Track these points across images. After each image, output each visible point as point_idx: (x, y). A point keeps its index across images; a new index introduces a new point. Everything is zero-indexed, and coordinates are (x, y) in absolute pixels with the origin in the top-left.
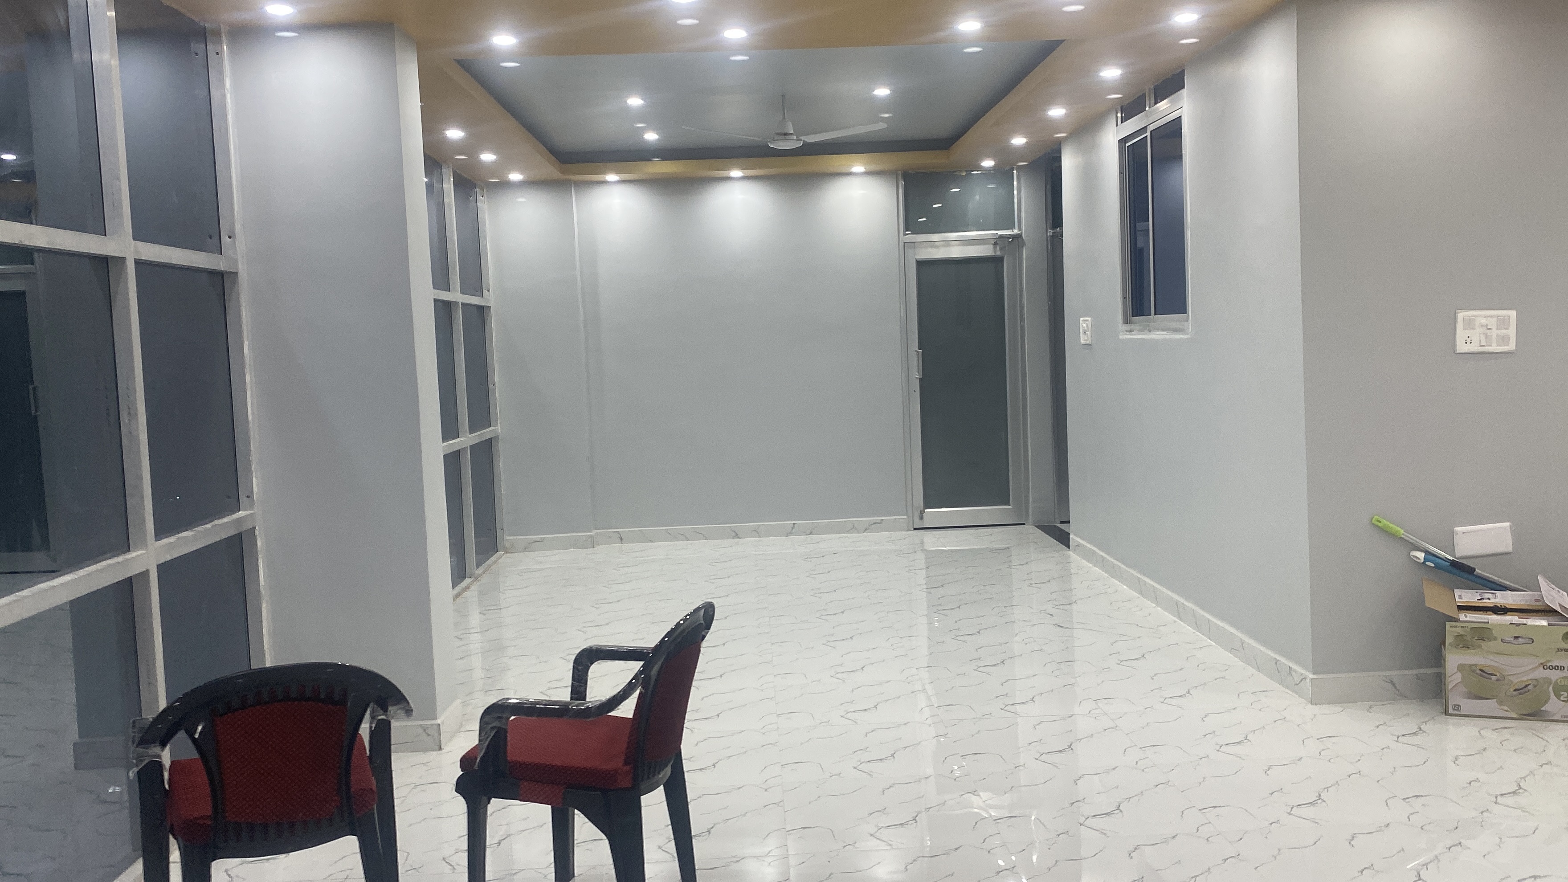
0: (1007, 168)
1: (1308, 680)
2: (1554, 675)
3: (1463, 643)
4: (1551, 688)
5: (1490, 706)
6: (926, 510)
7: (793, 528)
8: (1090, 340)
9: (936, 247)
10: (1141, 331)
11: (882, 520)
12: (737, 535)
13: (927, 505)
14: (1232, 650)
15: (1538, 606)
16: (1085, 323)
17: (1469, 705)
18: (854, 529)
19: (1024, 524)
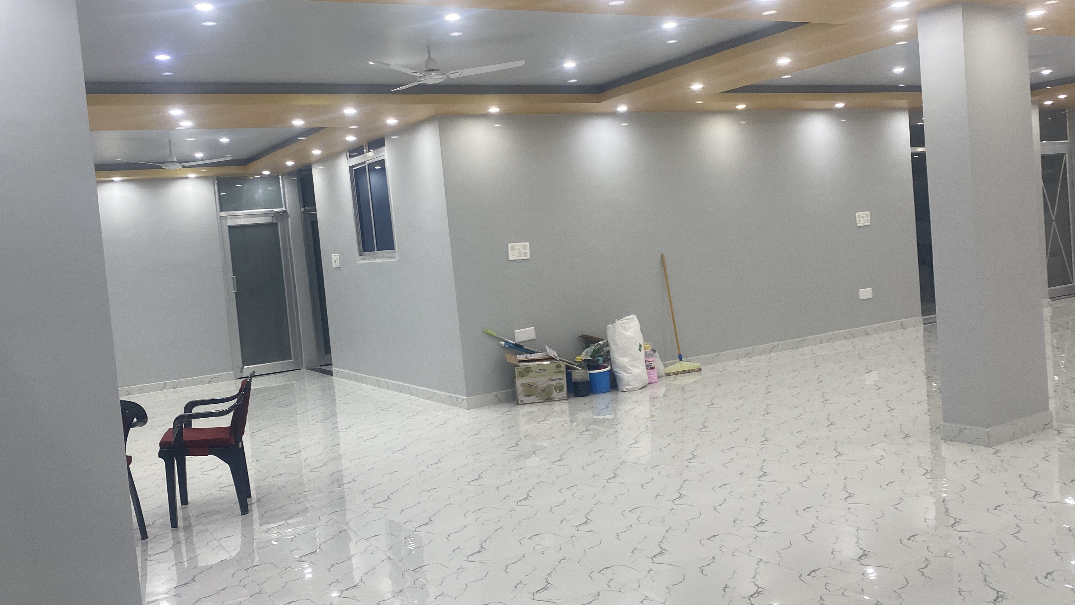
0: (276, 175)
1: (465, 400)
2: (554, 383)
3: (522, 375)
4: (553, 388)
5: (533, 399)
6: (245, 367)
7: (165, 385)
8: (339, 264)
9: (240, 218)
10: (371, 259)
11: (219, 375)
12: (129, 393)
13: (244, 365)
14: (429, 398)
15: (545, 357)
16: (335, 257)
17: (526, 399)
18: (202, 382)
19: (300, 369)
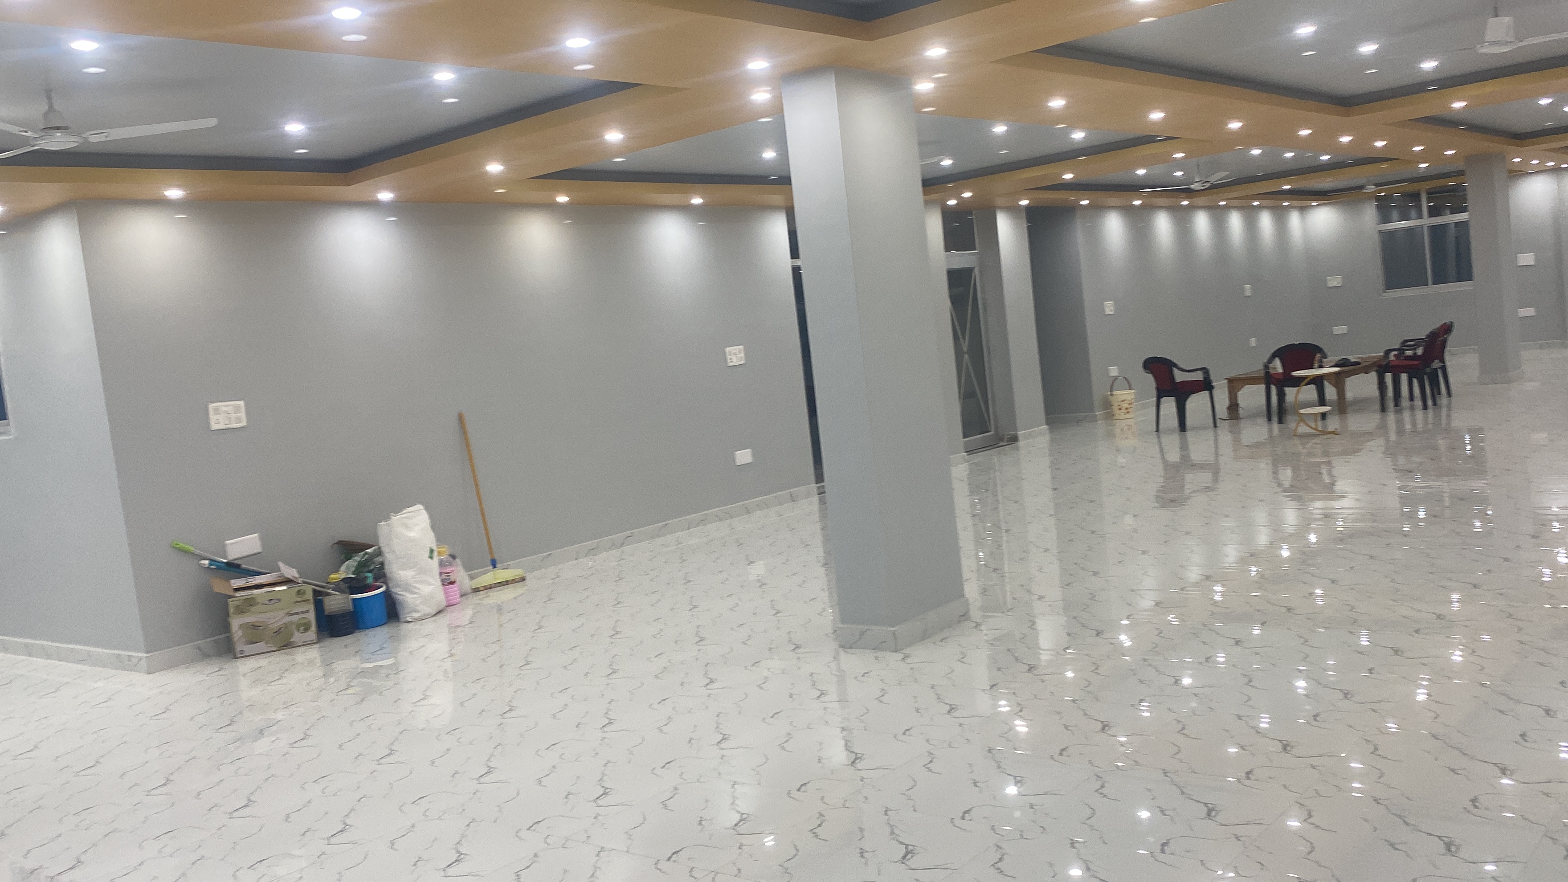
1: (144, 660)
2: (295, 618)
3: (240, 611)
4: (294, 627)
5: (261, 646)
15: (280, 579)
17: (249, 649)
